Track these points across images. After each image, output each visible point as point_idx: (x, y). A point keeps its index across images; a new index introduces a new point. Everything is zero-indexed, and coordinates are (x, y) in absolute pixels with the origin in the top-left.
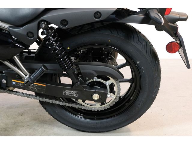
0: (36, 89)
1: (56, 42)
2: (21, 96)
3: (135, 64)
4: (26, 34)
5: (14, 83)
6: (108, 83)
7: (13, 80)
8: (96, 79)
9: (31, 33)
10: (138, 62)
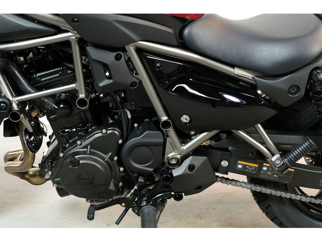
0: (275, 176)
2: (243, 187)
5: (240, 166)
7: (239, 162)
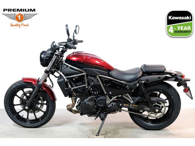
0: (133, 108)
1: (144, 88)
3: (171, 98)
4: (133, 85)
5: (124, 105)
6: (161, 106)
7: (124, 104)
8: (156, 104)
9: (135, 84)
10: (172, 97)
